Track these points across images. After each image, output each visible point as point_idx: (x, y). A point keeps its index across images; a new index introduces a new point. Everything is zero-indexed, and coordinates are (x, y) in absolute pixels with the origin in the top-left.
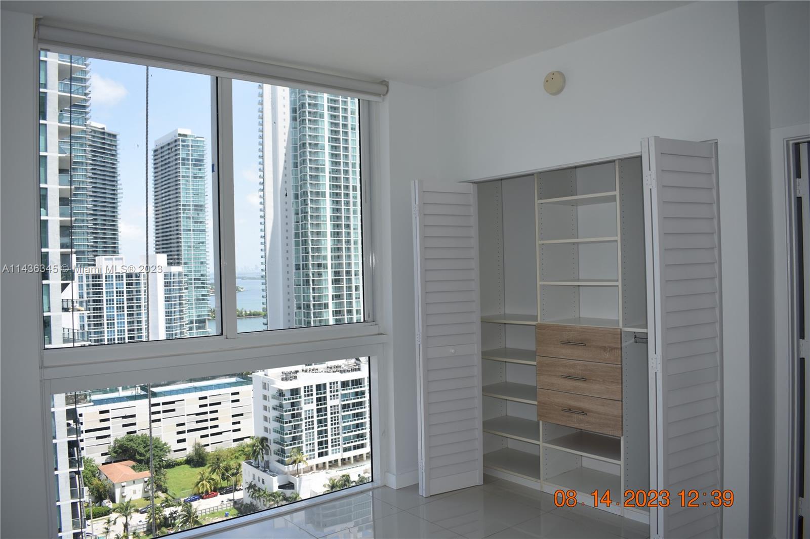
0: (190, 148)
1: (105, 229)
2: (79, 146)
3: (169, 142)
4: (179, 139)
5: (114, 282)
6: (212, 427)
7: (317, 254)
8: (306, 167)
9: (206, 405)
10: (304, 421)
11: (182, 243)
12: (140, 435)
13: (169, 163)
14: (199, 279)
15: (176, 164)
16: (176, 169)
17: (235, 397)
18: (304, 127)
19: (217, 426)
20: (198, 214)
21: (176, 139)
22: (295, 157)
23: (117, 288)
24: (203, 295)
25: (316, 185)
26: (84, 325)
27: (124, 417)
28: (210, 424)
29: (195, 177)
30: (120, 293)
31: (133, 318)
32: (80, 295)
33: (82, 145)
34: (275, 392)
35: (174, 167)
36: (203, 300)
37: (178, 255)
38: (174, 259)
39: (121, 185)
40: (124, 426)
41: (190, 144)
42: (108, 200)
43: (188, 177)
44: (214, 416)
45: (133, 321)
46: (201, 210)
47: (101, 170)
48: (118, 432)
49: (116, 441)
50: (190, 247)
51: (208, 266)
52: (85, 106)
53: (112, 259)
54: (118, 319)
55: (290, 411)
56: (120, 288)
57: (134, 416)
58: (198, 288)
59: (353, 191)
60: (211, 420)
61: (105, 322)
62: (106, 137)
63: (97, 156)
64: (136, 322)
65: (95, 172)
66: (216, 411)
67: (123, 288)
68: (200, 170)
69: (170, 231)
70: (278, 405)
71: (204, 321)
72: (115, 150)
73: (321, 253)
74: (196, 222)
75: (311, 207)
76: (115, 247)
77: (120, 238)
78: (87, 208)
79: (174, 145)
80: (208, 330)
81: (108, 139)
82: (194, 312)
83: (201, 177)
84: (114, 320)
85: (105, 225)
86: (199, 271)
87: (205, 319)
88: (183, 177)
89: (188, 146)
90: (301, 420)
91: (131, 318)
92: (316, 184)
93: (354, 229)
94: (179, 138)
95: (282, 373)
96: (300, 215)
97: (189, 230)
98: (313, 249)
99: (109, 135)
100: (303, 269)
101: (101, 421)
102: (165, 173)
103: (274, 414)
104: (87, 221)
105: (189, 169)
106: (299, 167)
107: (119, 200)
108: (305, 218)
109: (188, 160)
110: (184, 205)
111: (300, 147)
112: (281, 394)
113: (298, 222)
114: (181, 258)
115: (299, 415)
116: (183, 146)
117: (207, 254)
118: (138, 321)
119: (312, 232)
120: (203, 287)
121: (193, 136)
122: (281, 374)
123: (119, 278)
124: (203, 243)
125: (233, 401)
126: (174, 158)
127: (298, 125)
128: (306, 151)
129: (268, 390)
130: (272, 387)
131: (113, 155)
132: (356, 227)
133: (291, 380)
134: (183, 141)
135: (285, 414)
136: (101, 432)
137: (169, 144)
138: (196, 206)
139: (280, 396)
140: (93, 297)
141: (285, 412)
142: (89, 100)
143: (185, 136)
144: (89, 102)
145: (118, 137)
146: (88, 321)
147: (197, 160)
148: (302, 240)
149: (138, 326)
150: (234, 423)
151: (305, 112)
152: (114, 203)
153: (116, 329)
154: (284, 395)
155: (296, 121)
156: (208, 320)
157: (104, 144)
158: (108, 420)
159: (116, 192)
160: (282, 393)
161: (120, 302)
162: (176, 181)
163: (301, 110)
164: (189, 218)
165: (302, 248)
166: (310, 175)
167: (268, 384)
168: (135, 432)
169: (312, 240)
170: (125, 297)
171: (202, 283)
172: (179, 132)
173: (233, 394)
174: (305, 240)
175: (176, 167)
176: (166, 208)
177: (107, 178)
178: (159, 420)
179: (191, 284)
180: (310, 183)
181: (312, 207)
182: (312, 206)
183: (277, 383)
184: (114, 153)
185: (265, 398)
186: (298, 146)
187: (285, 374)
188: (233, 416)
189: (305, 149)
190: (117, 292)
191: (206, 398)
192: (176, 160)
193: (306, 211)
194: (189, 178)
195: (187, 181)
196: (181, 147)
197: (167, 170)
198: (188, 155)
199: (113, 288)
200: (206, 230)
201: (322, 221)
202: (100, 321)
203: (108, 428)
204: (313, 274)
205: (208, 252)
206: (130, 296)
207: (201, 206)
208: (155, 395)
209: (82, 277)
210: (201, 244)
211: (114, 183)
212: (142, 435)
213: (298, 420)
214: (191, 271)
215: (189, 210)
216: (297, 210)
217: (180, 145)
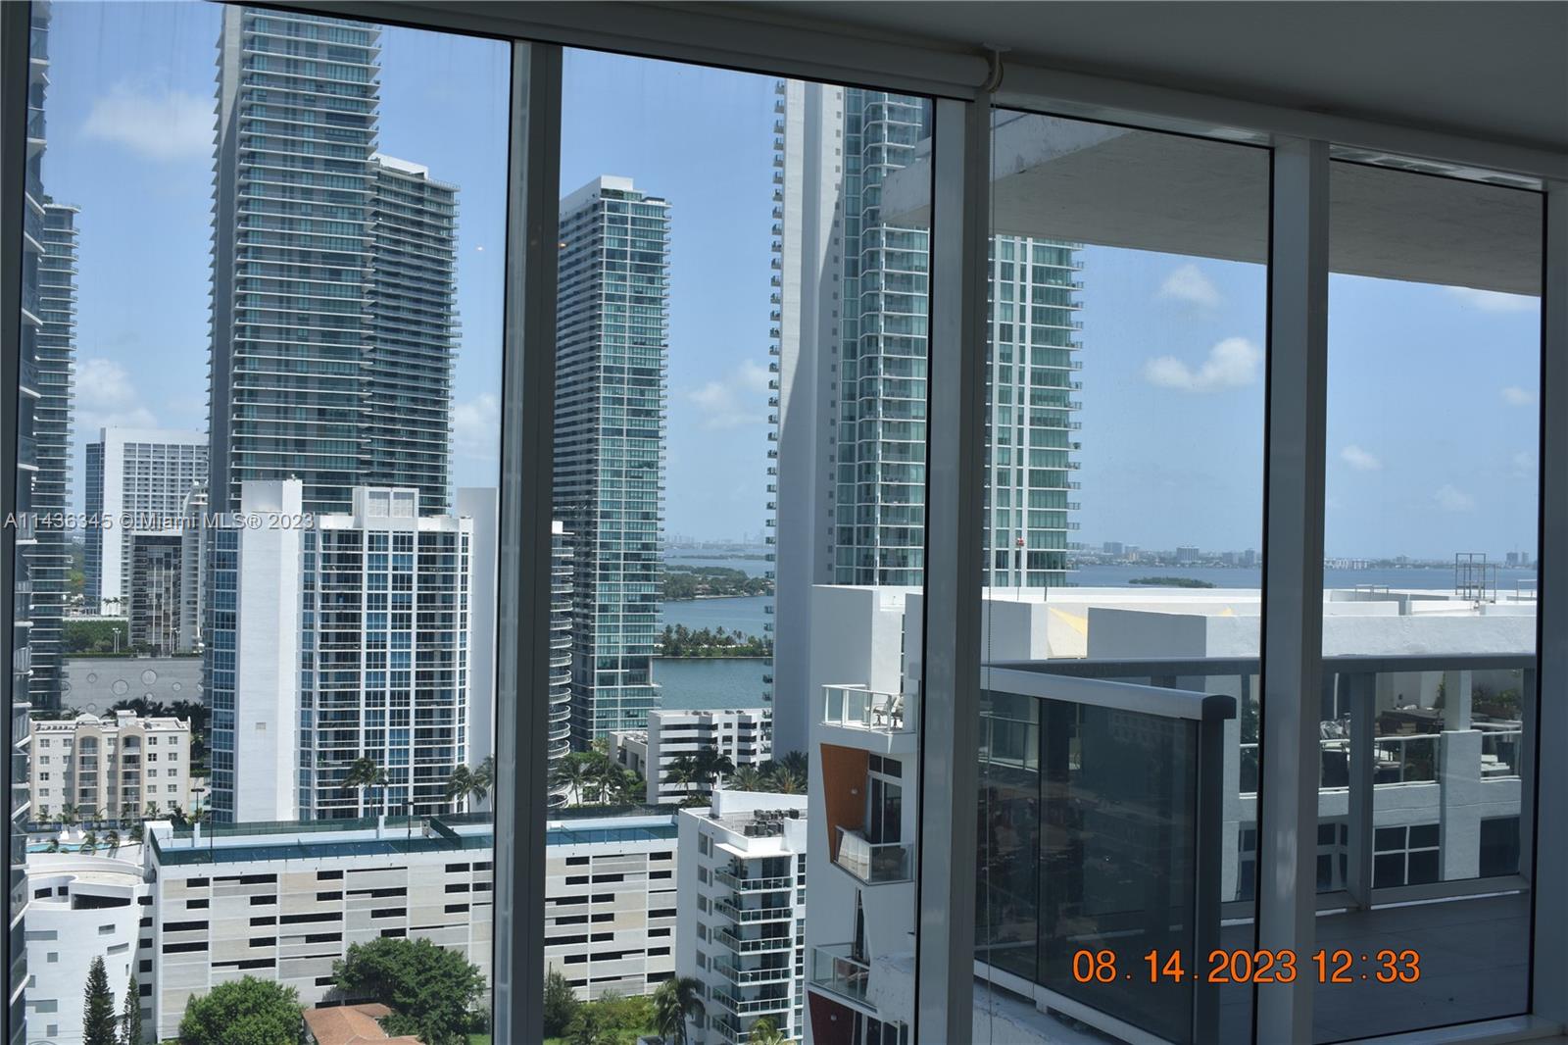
0: (629, 226)
1: (414, 422)
2: (346, 215)
3: (579, 211)
4: (603, 202)
5: (391, 552)
6: (596, 938)
7: (896, 504)
8: (878, 274)
9: (583, 880)
10: (795, 947)
11: (600, 463)
12: (414, 942)
13: (578, 262)
14: (637, 557)
15: (594, 266)
16: (593, 277)
17: (661, 865)
18: (876, 169)
19: (609, 937)
20: (642, 393)
21: (595, 202)
22: (853, 247)
23: (395, 568)
24: (644, 598)
25: (904, 322)
26: (311, 655)
27: (377, 893)
28: (591, 928)
29: (639, 300)
30: (402, 581)
31: (433, 646)
32: (305, 581)
33: (353, 214)
34: (724, 863)
35: (589, 273)
36: (645, 608)
37: (589, 492)
38: (580, 503)
39: (458, 314)
40: (376, 914)
41: (630, 215)
42: (424, 352)
43: (622, 298)
44: (602, 908)
45: (432, 653)
46: (651, 383)
47: (411, 278)
48: (359, 930)
49: (353, 949)
50: (618, 474)
51: (660, 524)
52: (364, 118)
53: (386, 495)
54: (393, 646)
55: (756, 917)
56: (403, 568)
57: (402, 892)
58: (634, 577)
59: (1002, 339)
60: (597, 918)
61: (364, 651)
62: (426, 195)
63: (404, 242)
64: (437, 656)
65: (398, 282)
66: (610, 898)
67: (410, 569)
68: (651, 281)
69: (574, 433)
70: (732, 899)
71: (643, 663)
72: (446, 229)
73: (907, 501)
74: (636, 413)
75: (884, 380)
76: (436, 468)
77: (450, 447)
78: (361, 369)
79: (590, 217)
80: (653, 685)
81: (431, 202)
82: (621, 640)
83: (653, 300)
84: (384, 647)
85: (414, 411)
86: (639, 536)
87: (647, 659)
88: (610, 297)
89: (624, 220)
90: (787, 944)
91: (426, 646)
92: (901, 317)
93: (1001, 441)
94: (602, 199)
95: (755, 812)
96: (858, 400)
97: (620, 432)
98: (886, 489)
99: (435, 190)
100: (859, 543)
101: (321, 897)
102: (569, 287)
103: (717, 921)
104: (361, 399)
105: (623, 278)
106: (860, 275)
107: (451, 351)
108: (870, 406)
109: (623, 255)
110: (607, 369)
111: (865, 221)
112: (738, 868)
113: (852, 418)
114: (596, 502)
115: (782, 929)
116: (612, 220)
117: (660, 494)
118: (443, 653)
119: (887, 447)
120: (647, 578)
121: (637, 196)
122: (752, 817)
123: (403, 543)
124: (650, 465)
125: (654, 875)
126: (589, 250)
127: (862, 164)
128: (879, 232)
129: (711, 856)
130: (718, 848)
131: (442, 241)
132: (1006, 436)
133: (770, 835)
134: (613, 208)
135: (742, 923)
136: (319, 925)
137: (579, 216)
138: (636, 371)
139: (735, 875)
140: (337, 588)
141: (744, 920)
142: (377, 103)
143: (618, 194)
144: (376, 109)
145: (456, 196)
146: (322, 647)
147: (644, 257)
148: (860, 466)
149: (444, 666)
150: (652, 933)
151: (880, 126)
152: (439, 359)
153: (388, 670)
154: (746, 873)
155: (858, 153)
156: (655, 659)
157: (420, 212)
158: (337, 896)
159: (444, 333)
160: (741, 866)
161: (402, 603)
162: (592, 307)
163: (871, 122)
164: (620, 401)
165: (860, 486)
166: (886, 295)
167: (712, 840)
168: (402, 932)
169: (886, 468)
170: (415, 592)
171: (645, 567)
172: (604, 186)
173: (655, 856)
174: (868, 465)
175: (594, 272)
176: (567, 375)
177: (424, 297)
178: (464, 908)
179: (617, 567)
180: (886, 316)
181: (890, 380)
182: (887, 376)
183: (732, 840)
184: (444, 235)
185: (703, 874)
186: (861, 218)
187: (763, 817)
188: (652, 914)
189: (876, 225)
190: (395, 576)
191: (584, 860)
192: (594, 254)
193: (874, 390)
194: (624, 301)
195: (619, 308)
196: (606, 224)
197: (573, 280)
198: (623, 242)
199: (386, 568)
200: (661, 434)
201: (914, 418)
202: (352, 647)
203: (337, 916)
204: (883, 557)
205: (663, 488)
206: (427, 589)
207: (650, 372)
208: (457, 843)
209: (313, 536)
210: (645, 469)
211: (441, 311)
212: (419, 940)
213: (777, 945)
214: (617, 536)
215: (621, 381)
216: (852, 386)
217: (606, 218)
